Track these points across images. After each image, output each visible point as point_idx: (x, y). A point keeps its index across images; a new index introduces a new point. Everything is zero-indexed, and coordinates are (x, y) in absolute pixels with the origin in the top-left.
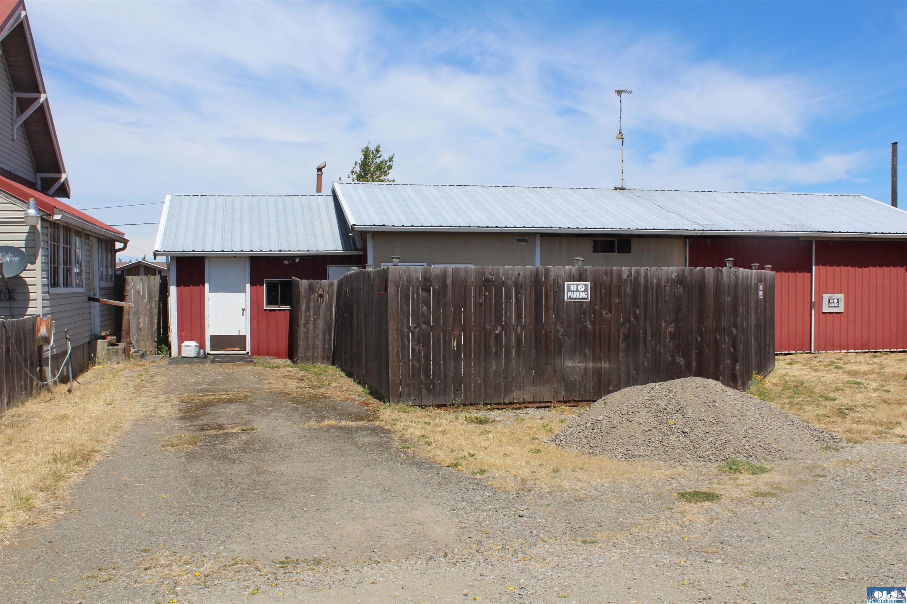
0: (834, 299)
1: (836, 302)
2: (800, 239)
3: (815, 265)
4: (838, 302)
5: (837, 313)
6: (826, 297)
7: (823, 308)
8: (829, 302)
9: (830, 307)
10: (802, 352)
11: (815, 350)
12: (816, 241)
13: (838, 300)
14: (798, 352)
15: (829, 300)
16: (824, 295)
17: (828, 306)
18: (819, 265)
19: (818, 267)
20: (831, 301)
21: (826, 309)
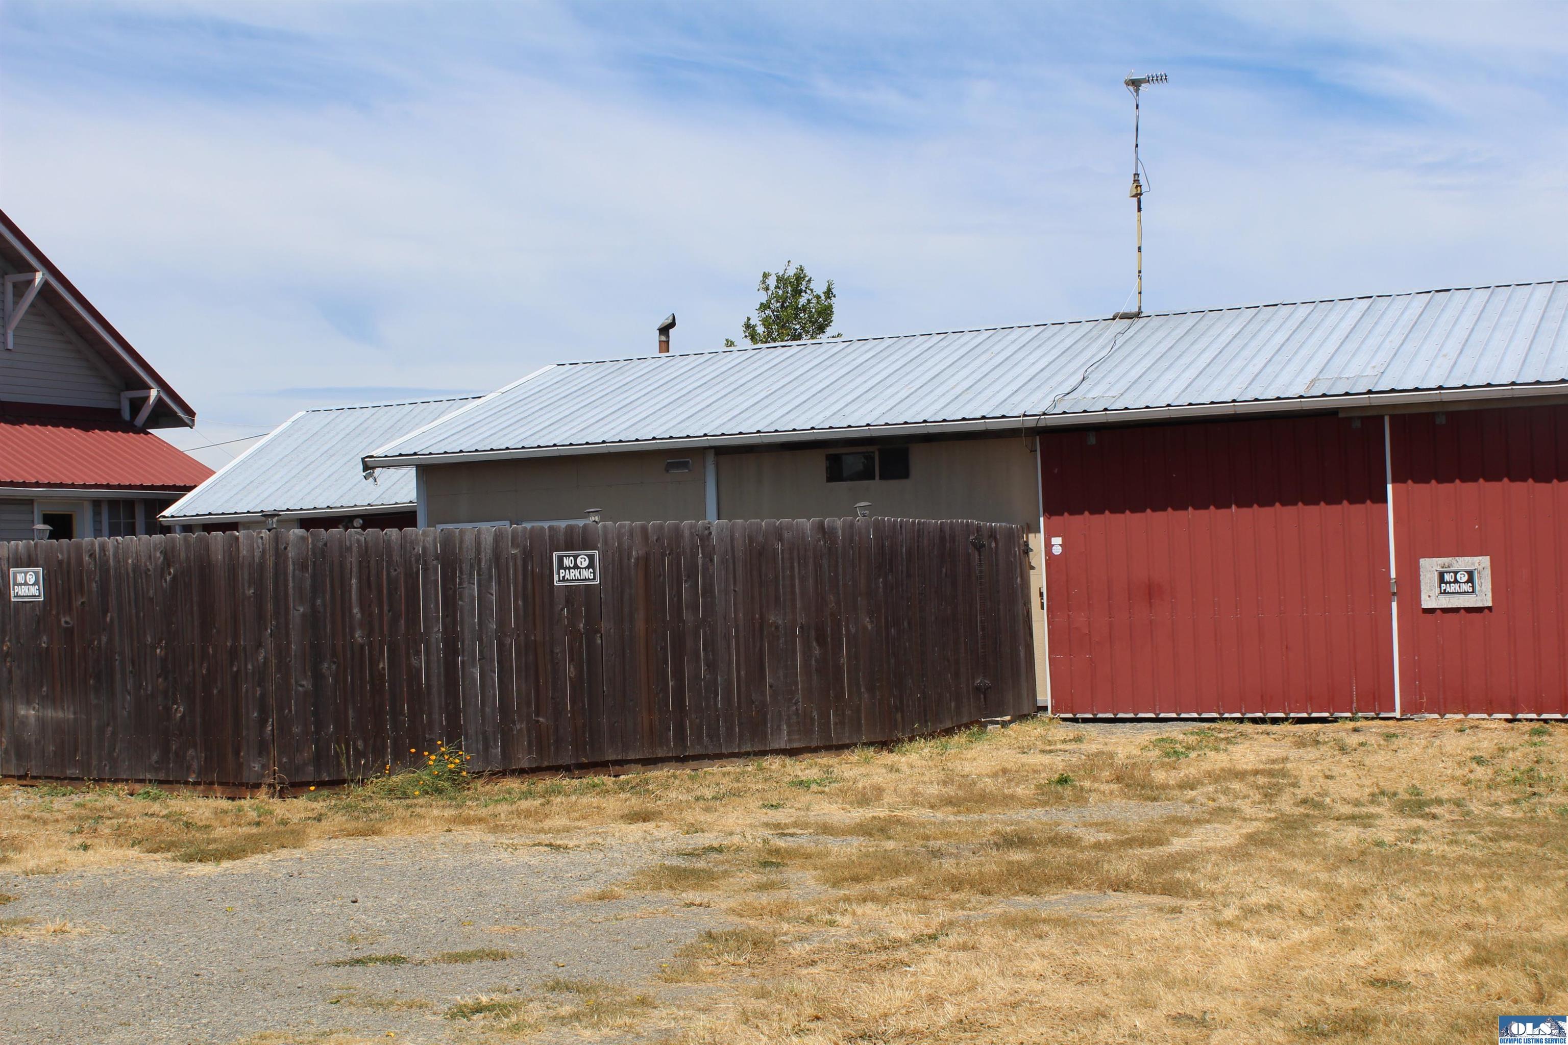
0: (1456, 573)
1: (1465, 578)
2: (1341, 415)
3: (1394, 481)
4: (1471, 580)
5: (1469, 610)
6: (1429, 567)
7: (1424, 596)
8: (1442, 580)
9: (1445, 592)
10: (1372, 714)
11: (1403, 712)
12: (1393, 418)
13: (1470, 574)
14: (1360, 714)
15: (1441, 575)
16: (1424, 562)
17: (1438, 591)
18: (1404, 481)
19: (1401, 486)
20: (1447, 577)
21: (1430, 598)
